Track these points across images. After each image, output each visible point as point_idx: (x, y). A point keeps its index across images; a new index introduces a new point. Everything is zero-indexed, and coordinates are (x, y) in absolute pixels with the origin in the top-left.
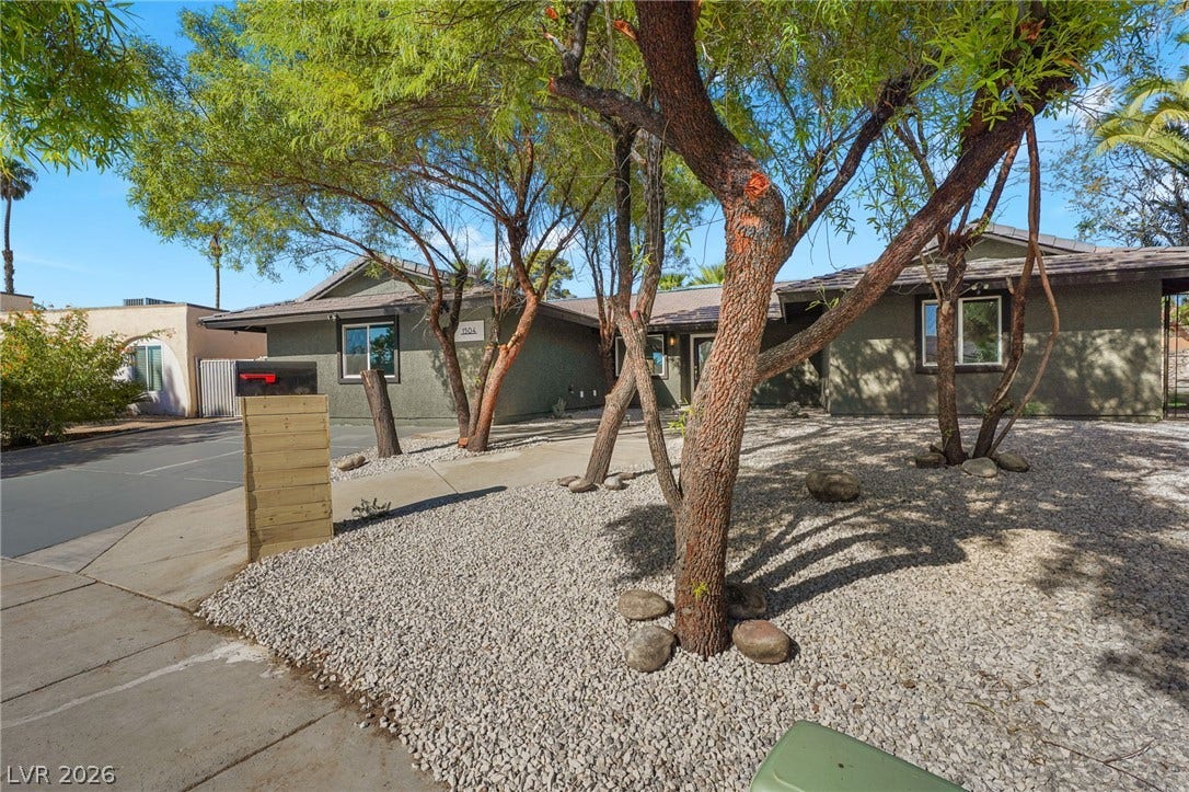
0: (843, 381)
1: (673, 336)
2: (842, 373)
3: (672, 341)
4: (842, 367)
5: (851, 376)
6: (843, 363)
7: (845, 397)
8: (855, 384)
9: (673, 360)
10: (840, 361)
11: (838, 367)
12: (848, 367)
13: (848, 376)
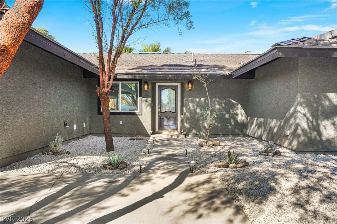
0: (309, 126)
1: (146, 82)
2: (308, 119)
3: (146, 87)
4: (308, 115)
5: (314, 123)
6: (309, 111)
7: (310, 139)
8: (316, 129)
9: (146, 101)
10: (306, 110)
11: (305, 115)
12: (312, 115)
13: (312, 122)
